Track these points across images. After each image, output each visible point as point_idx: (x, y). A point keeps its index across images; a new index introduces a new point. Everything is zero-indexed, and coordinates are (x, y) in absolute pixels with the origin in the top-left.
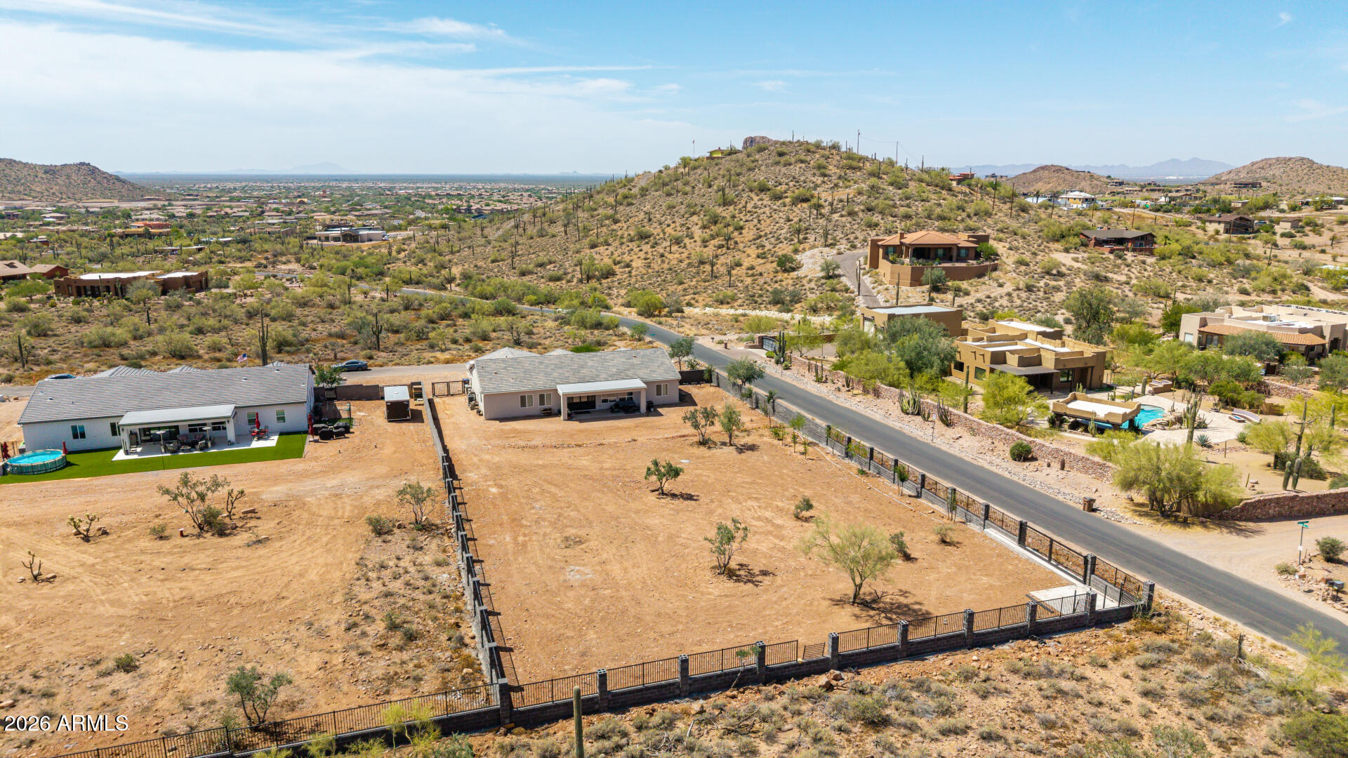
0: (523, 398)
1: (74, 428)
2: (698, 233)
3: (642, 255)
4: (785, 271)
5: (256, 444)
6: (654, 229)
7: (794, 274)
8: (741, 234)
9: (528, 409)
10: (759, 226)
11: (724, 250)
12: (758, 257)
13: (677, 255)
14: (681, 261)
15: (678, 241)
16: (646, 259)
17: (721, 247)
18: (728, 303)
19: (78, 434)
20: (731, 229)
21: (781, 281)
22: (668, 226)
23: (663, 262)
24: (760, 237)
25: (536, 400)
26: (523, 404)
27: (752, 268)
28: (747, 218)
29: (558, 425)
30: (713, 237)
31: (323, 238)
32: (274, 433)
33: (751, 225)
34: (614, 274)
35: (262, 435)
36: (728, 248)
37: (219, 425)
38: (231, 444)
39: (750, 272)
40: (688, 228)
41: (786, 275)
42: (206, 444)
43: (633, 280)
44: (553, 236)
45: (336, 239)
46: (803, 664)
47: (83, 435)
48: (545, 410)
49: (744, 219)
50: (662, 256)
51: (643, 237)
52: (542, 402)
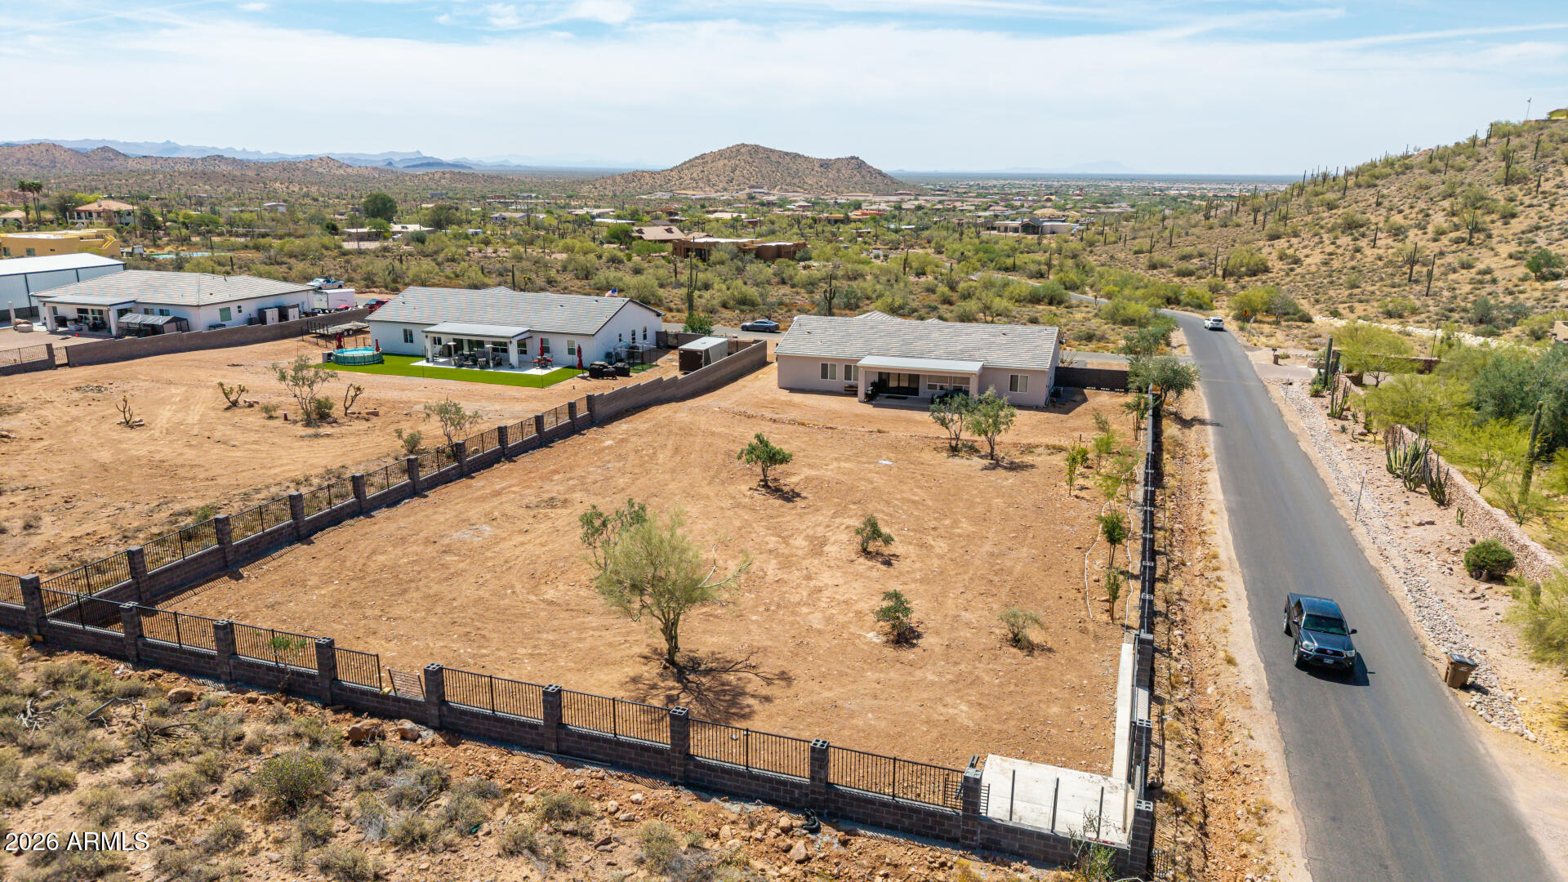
0: (824, 367)
1: (405, 331)
2: (1439, 219)
3: (1331, 248)
4: (1543, 278)
5: (537, 372)
6: (1376, 218)
7: (1550, 285)
8: (1506, 224)
9: (828, 383)
10: (1547, 213)
11: (1463, 245)
12: (1511, 256)
13: (1381, 252)
14: (1380, 259)
15: (1398, 233)
16: (1330, 254)
17: (1458, 241)
18: (1400, 316)
19: (408, 337)
20: (1494, 216)
21: (1521, 292)
22: (1400, 212)
23: (1352, 258)
24: (1538, 228)
25: (840, 372)
26: (824, 376)
27: (1488, 271)
28: (1535, 202)
29: (853, 406)
30: (1457, 228)
31: (1002, 229)
32: (557, 365)
33: (1533, 212)
34: (1266, 270)
35: (544, 364)
36: (1471, 243)
37: (501, 347)
38: (512, 367)
39: (1479, 277)
40: (1428, 215)
41: (1537, 285)
42: (487, 362)
43: (1288, 279)
44: (1238, 225)
45: (1016, 230)
46: (386, 697)
47: (412, 341)
48: (851, 387)
49: (1527, 204)
50: (1358, 250)
51: (1351, 226)
52: (848, 377)
